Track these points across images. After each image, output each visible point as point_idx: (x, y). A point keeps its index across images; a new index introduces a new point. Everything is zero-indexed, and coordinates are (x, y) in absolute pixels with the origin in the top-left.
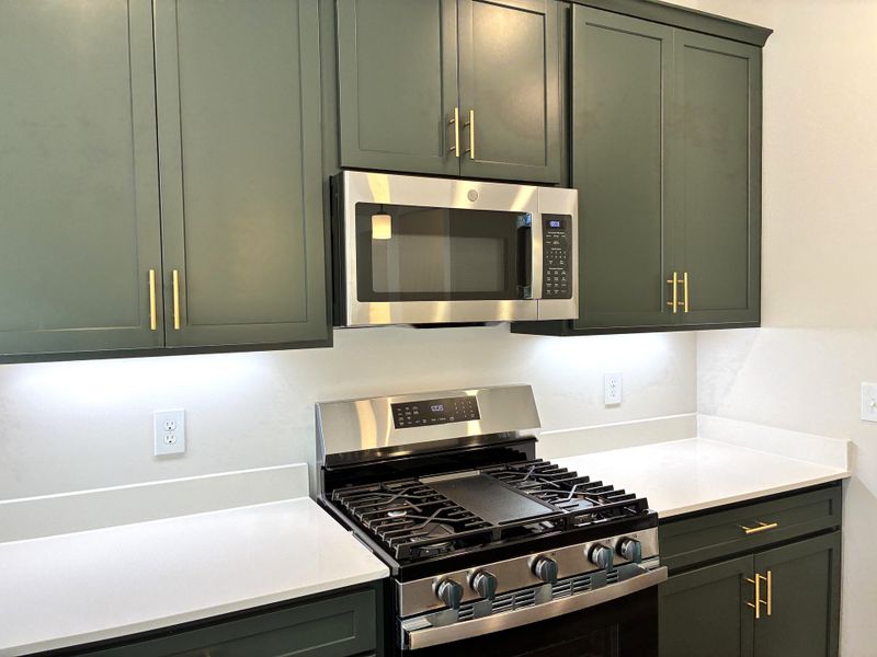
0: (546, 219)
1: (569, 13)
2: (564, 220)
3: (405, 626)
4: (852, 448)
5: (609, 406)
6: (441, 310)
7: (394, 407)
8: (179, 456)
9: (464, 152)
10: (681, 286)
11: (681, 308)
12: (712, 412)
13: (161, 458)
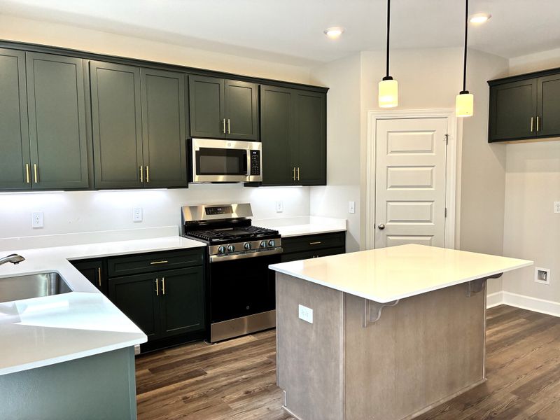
0: (252, 151)
1: (259, 86)
2: (258, 152)
3: (211, 257)
4: (347, 221)
5: (278, 212)
6: (221, 178)
7: (206, 208)
8: (140, 222)
9: (227, 131)
10: (297, 172)
11: (297, 179)
12: (314, 215)
13: (135, 222)
